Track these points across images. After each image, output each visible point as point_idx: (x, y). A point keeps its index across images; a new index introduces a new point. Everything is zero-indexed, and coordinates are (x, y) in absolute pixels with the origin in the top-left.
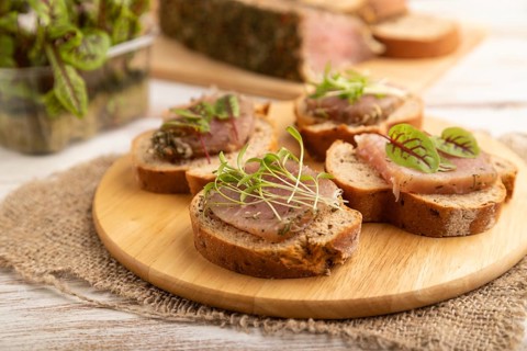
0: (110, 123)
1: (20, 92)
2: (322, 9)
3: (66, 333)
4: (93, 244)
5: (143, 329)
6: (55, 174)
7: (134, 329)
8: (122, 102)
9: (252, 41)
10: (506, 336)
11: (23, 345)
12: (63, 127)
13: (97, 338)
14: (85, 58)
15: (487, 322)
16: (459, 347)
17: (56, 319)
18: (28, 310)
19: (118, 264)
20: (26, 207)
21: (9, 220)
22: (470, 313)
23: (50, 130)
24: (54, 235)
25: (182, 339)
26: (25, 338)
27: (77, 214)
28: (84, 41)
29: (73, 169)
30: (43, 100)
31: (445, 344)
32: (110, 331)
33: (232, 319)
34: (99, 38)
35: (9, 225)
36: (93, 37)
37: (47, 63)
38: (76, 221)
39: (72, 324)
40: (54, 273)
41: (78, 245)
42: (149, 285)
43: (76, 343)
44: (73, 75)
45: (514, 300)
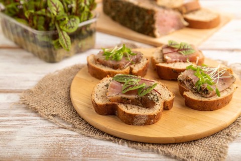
0: (79, 51)
1: (45, 39)
2: (164, 7)
3: (52, 138)
4: (68, 103)
5: (80, 139)
6: (57, 71)
7: (76, 139)
8: (84, 43)
9: (136, 19)
10: (220, 156)
11: (35, 142)
12: (61, 53)
13: (63, 141)
14: (69, 28)
15: (213, 149)
16: (201, 159)
17: (49, 132)
18: (39, 128)
19: (77, 113)
20: (46, 86)
21: (40, 91)
22: (207, 145)
23: (56, 54)
24: (55, 98)
25: (93, 144)
26: (37, 139)
27: (64, 90)
28: (69, 22)
29: (64, 69)
30: (54, 42)
31: (195, 158)
32: (68, 139)
33: (116, 140)
34: (75, 19)
35: (39, 93)
36: (73, 19)
37: (56, 29)
38: (63, 93)
39: (54, 135)
40: (52, 115)
41: (63, 103)
42: (87, 123)
43: (55, 143)
44: (66, 35)
45: (224, 140)
